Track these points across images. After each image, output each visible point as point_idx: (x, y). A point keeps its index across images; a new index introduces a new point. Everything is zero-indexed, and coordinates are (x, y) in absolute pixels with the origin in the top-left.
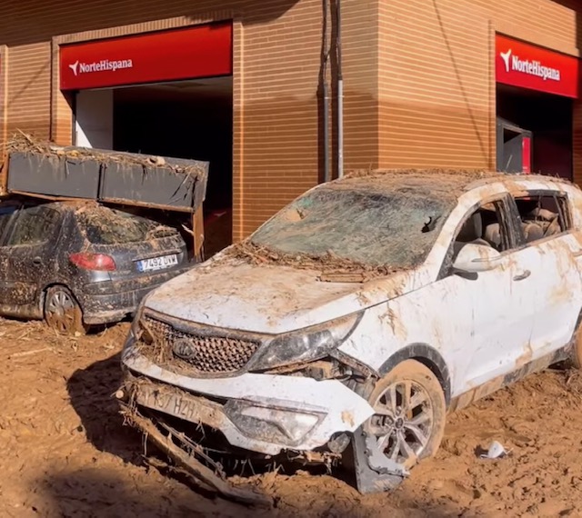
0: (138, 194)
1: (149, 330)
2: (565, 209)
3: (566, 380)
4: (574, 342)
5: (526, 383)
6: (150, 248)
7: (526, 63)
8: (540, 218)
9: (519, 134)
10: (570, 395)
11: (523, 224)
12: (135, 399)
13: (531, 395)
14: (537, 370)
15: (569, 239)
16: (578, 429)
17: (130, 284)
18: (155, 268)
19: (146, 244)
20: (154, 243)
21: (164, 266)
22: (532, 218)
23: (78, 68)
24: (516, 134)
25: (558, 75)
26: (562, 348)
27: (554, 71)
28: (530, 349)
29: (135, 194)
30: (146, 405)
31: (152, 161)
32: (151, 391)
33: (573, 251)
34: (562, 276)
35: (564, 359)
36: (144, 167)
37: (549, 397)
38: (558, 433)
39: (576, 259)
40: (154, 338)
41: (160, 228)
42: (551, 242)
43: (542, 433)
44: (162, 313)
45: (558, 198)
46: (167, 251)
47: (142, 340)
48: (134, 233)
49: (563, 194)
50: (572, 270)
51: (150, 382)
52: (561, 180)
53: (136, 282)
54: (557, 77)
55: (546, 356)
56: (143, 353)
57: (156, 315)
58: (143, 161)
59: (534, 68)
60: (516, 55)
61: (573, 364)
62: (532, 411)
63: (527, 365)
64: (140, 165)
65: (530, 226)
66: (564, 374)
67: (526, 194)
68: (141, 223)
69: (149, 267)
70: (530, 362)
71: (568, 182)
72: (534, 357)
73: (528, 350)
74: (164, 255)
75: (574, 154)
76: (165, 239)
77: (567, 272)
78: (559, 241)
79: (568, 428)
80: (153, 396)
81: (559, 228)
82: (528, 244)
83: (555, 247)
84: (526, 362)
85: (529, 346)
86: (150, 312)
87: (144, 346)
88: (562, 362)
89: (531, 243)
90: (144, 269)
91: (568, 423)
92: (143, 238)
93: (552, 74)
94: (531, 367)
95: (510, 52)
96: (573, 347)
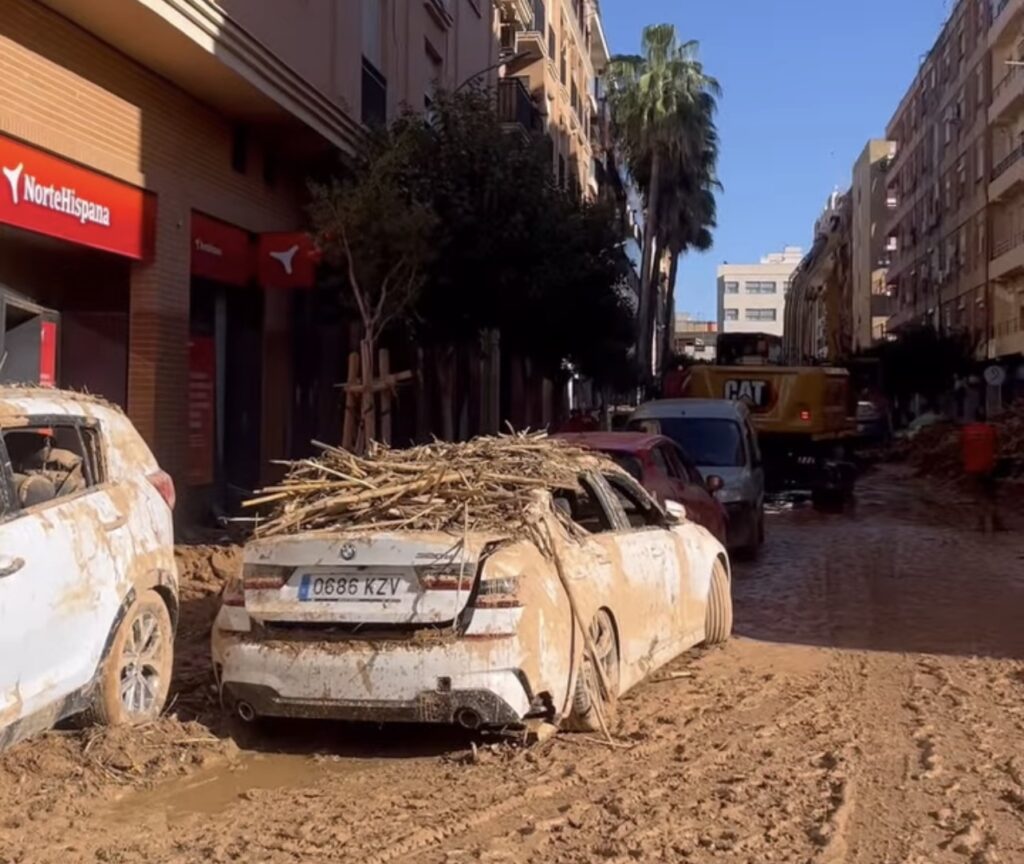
2: (94, 449)
3: (84, 746)
4: (99, 679)
5: (12, 760)
7: (49, 191)
9: (33, 315)
10: (88, 773)
13: (18, 781)
14: (37, 730)
15: (99, 500)
16: (95, 830)
24: (31, 316)
25: (107, 216)
26: (77, 692)
27: (99, 208)
28: (19, 698)
33: (104, 520)
34: (83, 567)
35: (83, 710)
37: (49, 781)
38: (59, 841)
39: (108, 534)
42: (64, 507)
43: (31, 847)
45: (83, 429)
49: (91, 422)
50: (102, 555)
52: (92, 397)
54: (105, 221)
55: (49, 707)
59: (64, 200)
60: (30, 174)
61: (97, 719)
62: (16, 810)
63: (11, 728)
65: (33, 479)
66: (79, 736)
67: (24, 422)
70: (18, 722)
71: (105, 401)
72: (26, 711)
73: (14, 699)
75: (131, 355)
77: (91, 559)
78: (80, 504)
79: (79, 830)
81: (83, 482)
82: (22, 511)
83: (72, 515)
84: (9, 723)
85: (16, 693)
88: (78, 715)
89: (28, 510)
91: (79, 822)
93: (95, 214)
94: (17, 732)
95: (20, 168)
96: (98, 687)
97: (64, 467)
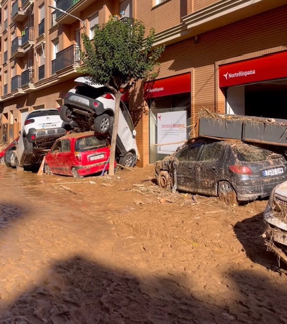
0: (262, 137)
1: (279, 205)
6: (269, 164)
12: (273, 239)
17: (260, 182)
18: (272, 175)
19: (267, 162)
20: (271, 162)
21: (276, 174)
23: (228, 76)
29: (260, 137)
30: (279, 242)
31: (268, 121)
32: (281, 236)
36: (265, 124)
40: (282, 209)
41: (274, 154)
44: (285, 197)
46: (278, 166)
47: (275, 210)
48: (261, 156)
51: (280, 231)
53: (263, 181)
56: (276, 216)
57: (282, 198)
58: (264, 121)
64: (262, 123)
68: (264, 152)
69: (269, 174)
74: (277, 168)
76: (277, 160)
80: (282, 238)
86: (278, 196)
87: (276, 213)
90: (266, 175)
92: (265, 159)
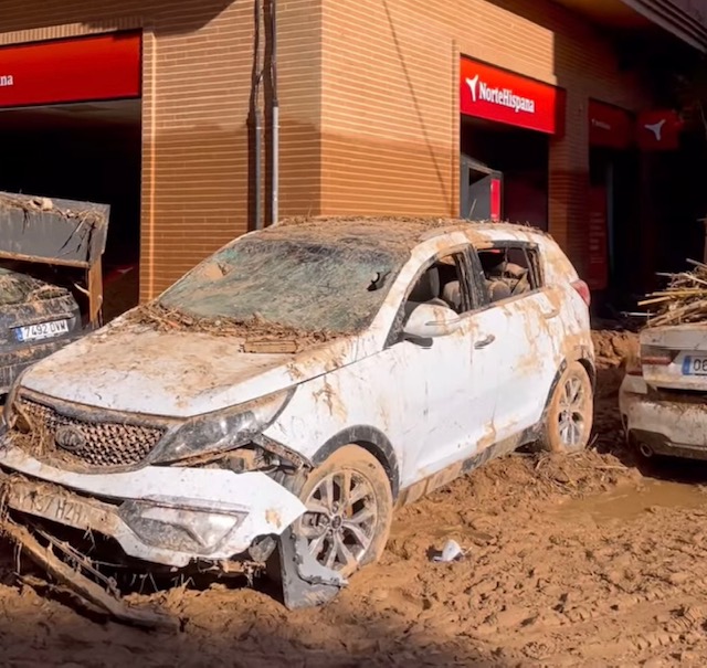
0: (17, 245)
1: (25, 415)
2: (535, 263)
3: (535, 465)
4: (544, 421)
5: (489, 470)
6: (32, 311)
7: (495, 92)
8: (508, 275)
9: (487, 175)
10: (539, 483)
11: (487, 282)
12: (6, 503)
13: (494, 484)
14: (502, 453)
15: (539, 297)
16: (547, 522)
17: (6, 359)
18: (39, 337)
19: (27, 308)
20: (38, 306)
21: (50, 334)
22: (498, 274)
24: (484, 175)
25: (532, 106)
26: (531, 428)
27: (527, 101)
28: (493, 429)
29: (13, 244)
30: (20, 509)
31: (36, 203)
32: (28, 493)
33: (544, 312)
34: (532, 342)
35: (534, 440)
36: (25, 211)
37: (515, 486)
38: (524, 527)
39: (547, 321)
40: (32, 426)
41: (47, 287)
42: (518, 302)
43: (506, 529)
44: (42, 394)
45: (528, 250)
46: (55, 315)
47: (15, 428)
48: (12, 293)
49: (533, 245)
50: (544, 335)
51: (26, 480)
52: (531, 229)
53: (14, 356)
54: (531, 109)
55: (512, 437)
56: (17, 444)
57: (34, 396)
58: (25, 203)
59: (506, 98)
60: (483, 82)
61: (544, 447)
62: (495, 503)
63: (489, 449)
64: (20, 209)
65: (496, 283)
66: (533, 458)
67: (490, 245)
68: (22, 282)
69: (31, 336)
70: (494, 445)
71: (541, 232)
72: (498, 439)
73: (491, 430)
74: (51, 320)
75: (550, 200)
76: (52, 300)
77: (537, 337)
78: (528, 301)
79: (536, 521)
80: (29, 499)
81: (529, 286)
82: (491, 304)
83: (524, 308)
84: (488, 445)
85: (492, 426)
86: (27, 393)
87: (19, 435)
88: (530, 444)
89: (495, 303)
90: (25, 338)
91: (536, 516)
92: (23, 300)
93: (526, 105)
94: (493, 452)
95: (476, 78)
96: (544, 425)
97: (513, 276)
